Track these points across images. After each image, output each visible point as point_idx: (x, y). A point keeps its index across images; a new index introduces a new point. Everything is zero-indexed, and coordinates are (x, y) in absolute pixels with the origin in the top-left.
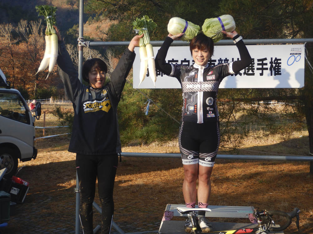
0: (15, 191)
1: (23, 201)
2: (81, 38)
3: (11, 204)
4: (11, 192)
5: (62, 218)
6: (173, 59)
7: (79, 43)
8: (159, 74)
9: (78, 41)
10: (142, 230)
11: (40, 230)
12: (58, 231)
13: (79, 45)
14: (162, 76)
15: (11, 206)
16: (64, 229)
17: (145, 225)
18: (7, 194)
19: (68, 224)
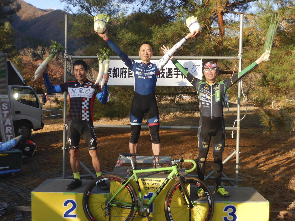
0: (27, 149)
1: (33, 155)
2: (66, 54)
3: (23, 157)
4: (25, 150)
5: (57, 165)
6: (124, 68)
7: (65, 56)
8: (115, 77)
9: (64, 55)
10: (105, 172)
11: (42, 173)
12: (53, 173)
13: (65, 58)
14: (117, 78)
15: (23, 158)
16: (58, 172)
17: (107, 168)
18: (20, 151)
19: (60, 169)
